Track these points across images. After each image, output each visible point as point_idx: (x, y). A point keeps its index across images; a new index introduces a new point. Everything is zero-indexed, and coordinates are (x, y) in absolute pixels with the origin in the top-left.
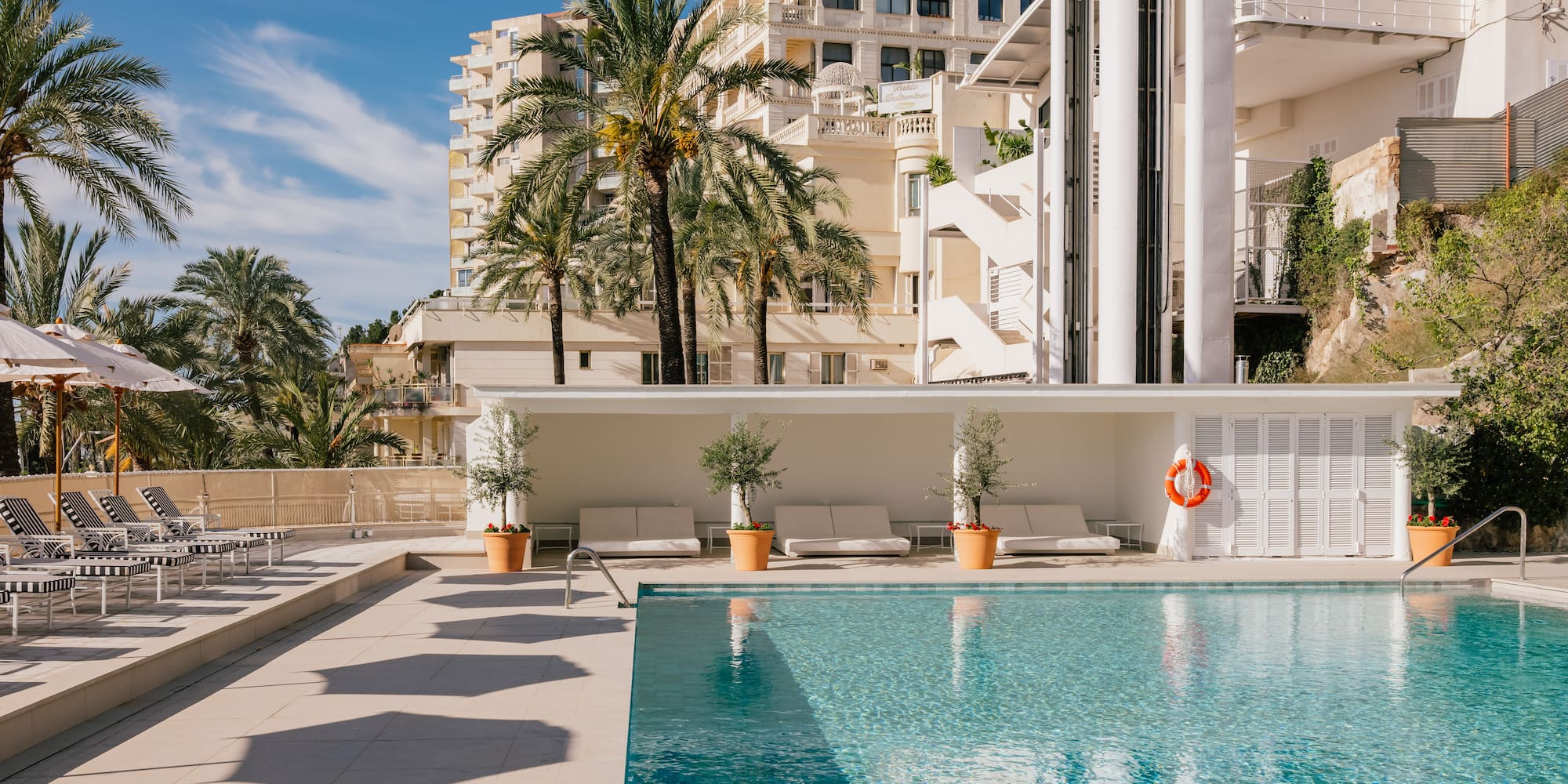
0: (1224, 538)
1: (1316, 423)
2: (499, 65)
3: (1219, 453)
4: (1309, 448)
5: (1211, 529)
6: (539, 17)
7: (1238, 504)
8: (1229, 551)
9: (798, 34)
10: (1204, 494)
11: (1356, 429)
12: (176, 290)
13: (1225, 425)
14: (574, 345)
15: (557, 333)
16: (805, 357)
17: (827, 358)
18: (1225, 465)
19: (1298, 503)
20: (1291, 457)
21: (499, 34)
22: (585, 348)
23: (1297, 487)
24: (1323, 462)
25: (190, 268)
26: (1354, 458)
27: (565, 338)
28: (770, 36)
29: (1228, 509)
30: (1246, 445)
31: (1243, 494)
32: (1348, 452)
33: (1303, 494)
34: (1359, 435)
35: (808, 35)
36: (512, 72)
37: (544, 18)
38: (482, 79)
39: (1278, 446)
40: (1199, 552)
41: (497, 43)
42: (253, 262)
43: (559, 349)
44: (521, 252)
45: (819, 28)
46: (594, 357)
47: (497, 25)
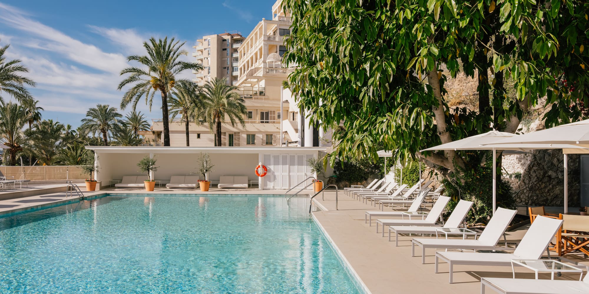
0: (270, 185)
1: (294, 156)
2: (205, 49)
3: (270, 165)
4: (292, 163)
5: (268, 183)
6: (216, 35)
7: (275, 177)
8: (272, 188)
9: (272, 43)
10: (265, 174)
11: (304, 158)
12: (87, 116)
13: (271, 157)
14: (193, 132)
15: (187, 128)
16: (261, 136)
17: (267, 135)
18: (271, 167)
19: (290, 176)
20: (288, 166)
21: (205, 40)
22: (199, 133)
23: (289, 172)
24: (296, 167)
25: (91, 109)
26: (304, 166)
27: (190, 130)
28: (264, 44)
29: (272, 177)
30: (276, 163)
31: (276, 174)
32: (302, 165)
33: (291, 174)
34: (305, 159)
35: (275, 44)
36: (209, 51)
37: (218, 35)
38: (200, 53)
39: (284, 163)
40: (265, 188)
41: (204, 42)
42: (107, 109)
43: (188, 134)
44: (175, 106)
45: (278, 42)
46: (201, 135)
47: (204, 38)
